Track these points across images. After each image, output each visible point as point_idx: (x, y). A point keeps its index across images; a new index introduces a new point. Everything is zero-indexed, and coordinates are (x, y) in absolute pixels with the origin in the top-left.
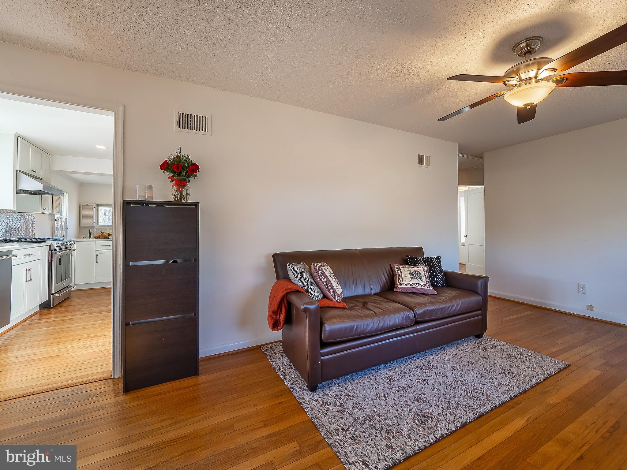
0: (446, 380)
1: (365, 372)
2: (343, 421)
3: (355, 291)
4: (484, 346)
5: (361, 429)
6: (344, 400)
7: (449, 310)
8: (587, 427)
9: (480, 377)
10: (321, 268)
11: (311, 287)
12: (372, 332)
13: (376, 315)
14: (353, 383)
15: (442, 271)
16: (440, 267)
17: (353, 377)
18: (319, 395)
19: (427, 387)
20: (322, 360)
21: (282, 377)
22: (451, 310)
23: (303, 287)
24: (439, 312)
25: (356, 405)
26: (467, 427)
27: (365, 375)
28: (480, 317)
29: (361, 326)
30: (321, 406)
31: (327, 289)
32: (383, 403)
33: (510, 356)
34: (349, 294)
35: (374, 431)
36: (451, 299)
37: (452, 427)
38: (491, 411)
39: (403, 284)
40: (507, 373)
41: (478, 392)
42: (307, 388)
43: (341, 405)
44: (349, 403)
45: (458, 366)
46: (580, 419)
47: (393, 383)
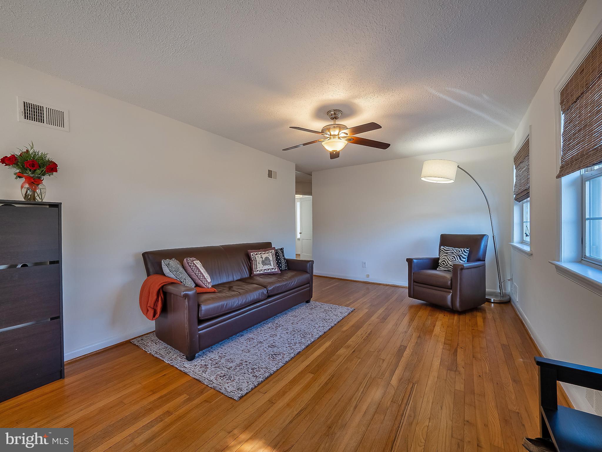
0: (288, 331)
1: (232, 339)
2: (220, 372)
3: (220, 280)
4: (311, 307)
5: (234, 373)
6: (219, 360)
7: (289, 286)
8: (358, 337)
9: (308, 325)
10: (193, 262)
11: (185, 278)
12: (238, 307)
13: (240, 294)
14: (223, 347)
15: (285, 259)
16: (283, 256)
17: (223, 344)
18: (198, 362)
19: (276, 338)
20: (199, 334)
21: (160, 358)
22: (290, 286)
23: (178, 279)
24: (284, 287)
25: (228, 360)
26: (300, 353)
27: (232, 341)
28: (309, 288)
29: (229, 303)
30: (201, 368)
31: (199, 279)
32: (248, 354)
33: (325, 310)
34: (216, 283)
35: (243, 371)
36: (290, 278)
37: (292, 355)
38: (313, 342)
39: (258, 271)
40: (323, 320)
41: (307, 334)
42: (186, 360)
43: (216, 363)
44: (223, 361)
45: (296, 321)
46: (356, 335)
47: (253, 341)
